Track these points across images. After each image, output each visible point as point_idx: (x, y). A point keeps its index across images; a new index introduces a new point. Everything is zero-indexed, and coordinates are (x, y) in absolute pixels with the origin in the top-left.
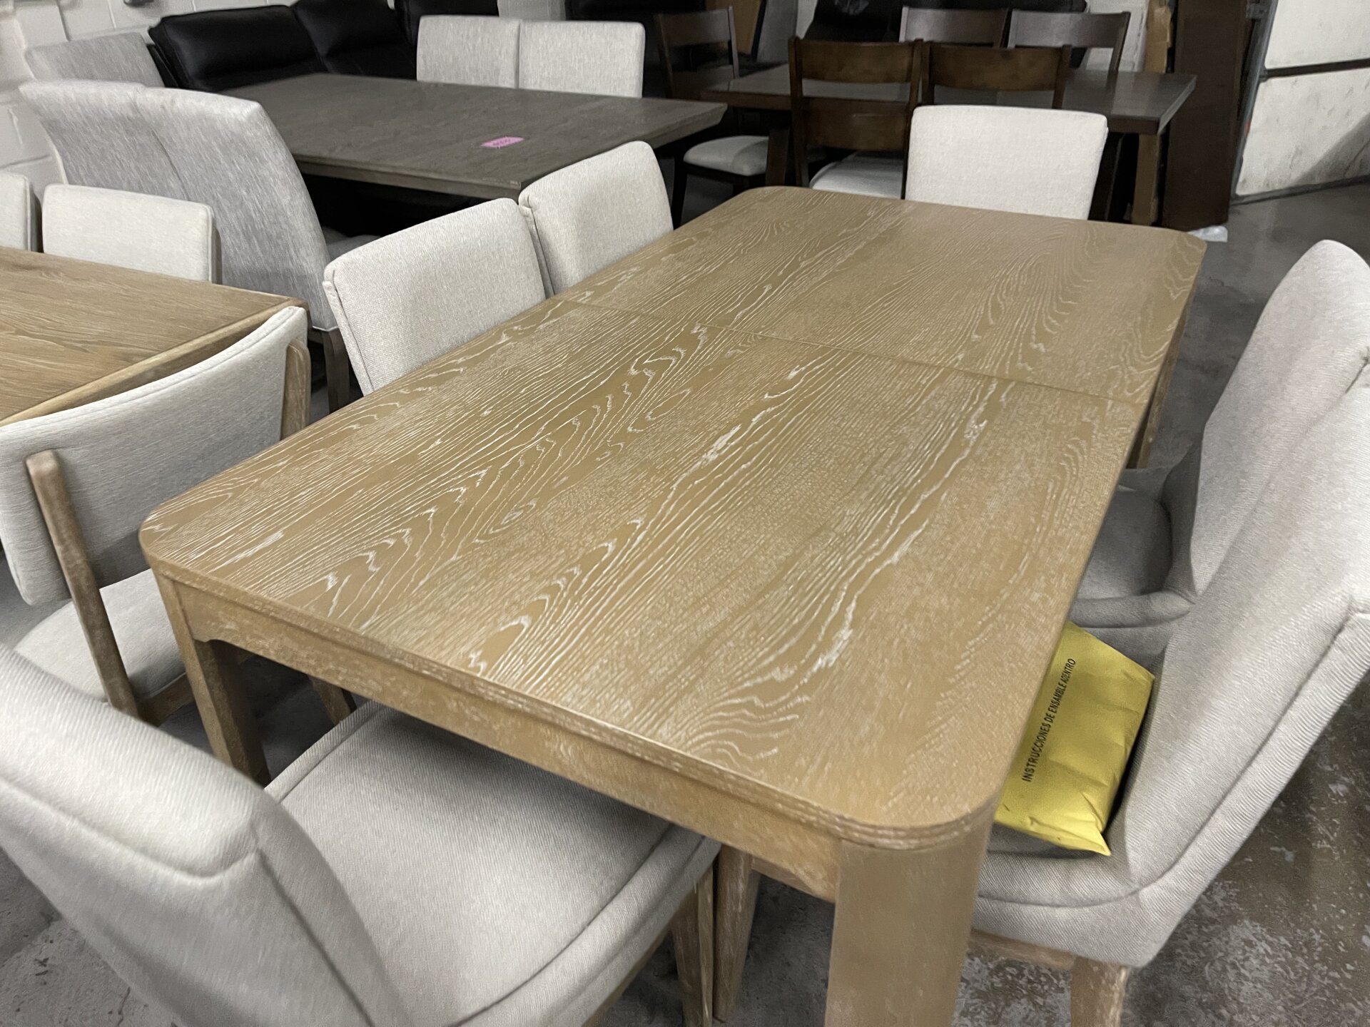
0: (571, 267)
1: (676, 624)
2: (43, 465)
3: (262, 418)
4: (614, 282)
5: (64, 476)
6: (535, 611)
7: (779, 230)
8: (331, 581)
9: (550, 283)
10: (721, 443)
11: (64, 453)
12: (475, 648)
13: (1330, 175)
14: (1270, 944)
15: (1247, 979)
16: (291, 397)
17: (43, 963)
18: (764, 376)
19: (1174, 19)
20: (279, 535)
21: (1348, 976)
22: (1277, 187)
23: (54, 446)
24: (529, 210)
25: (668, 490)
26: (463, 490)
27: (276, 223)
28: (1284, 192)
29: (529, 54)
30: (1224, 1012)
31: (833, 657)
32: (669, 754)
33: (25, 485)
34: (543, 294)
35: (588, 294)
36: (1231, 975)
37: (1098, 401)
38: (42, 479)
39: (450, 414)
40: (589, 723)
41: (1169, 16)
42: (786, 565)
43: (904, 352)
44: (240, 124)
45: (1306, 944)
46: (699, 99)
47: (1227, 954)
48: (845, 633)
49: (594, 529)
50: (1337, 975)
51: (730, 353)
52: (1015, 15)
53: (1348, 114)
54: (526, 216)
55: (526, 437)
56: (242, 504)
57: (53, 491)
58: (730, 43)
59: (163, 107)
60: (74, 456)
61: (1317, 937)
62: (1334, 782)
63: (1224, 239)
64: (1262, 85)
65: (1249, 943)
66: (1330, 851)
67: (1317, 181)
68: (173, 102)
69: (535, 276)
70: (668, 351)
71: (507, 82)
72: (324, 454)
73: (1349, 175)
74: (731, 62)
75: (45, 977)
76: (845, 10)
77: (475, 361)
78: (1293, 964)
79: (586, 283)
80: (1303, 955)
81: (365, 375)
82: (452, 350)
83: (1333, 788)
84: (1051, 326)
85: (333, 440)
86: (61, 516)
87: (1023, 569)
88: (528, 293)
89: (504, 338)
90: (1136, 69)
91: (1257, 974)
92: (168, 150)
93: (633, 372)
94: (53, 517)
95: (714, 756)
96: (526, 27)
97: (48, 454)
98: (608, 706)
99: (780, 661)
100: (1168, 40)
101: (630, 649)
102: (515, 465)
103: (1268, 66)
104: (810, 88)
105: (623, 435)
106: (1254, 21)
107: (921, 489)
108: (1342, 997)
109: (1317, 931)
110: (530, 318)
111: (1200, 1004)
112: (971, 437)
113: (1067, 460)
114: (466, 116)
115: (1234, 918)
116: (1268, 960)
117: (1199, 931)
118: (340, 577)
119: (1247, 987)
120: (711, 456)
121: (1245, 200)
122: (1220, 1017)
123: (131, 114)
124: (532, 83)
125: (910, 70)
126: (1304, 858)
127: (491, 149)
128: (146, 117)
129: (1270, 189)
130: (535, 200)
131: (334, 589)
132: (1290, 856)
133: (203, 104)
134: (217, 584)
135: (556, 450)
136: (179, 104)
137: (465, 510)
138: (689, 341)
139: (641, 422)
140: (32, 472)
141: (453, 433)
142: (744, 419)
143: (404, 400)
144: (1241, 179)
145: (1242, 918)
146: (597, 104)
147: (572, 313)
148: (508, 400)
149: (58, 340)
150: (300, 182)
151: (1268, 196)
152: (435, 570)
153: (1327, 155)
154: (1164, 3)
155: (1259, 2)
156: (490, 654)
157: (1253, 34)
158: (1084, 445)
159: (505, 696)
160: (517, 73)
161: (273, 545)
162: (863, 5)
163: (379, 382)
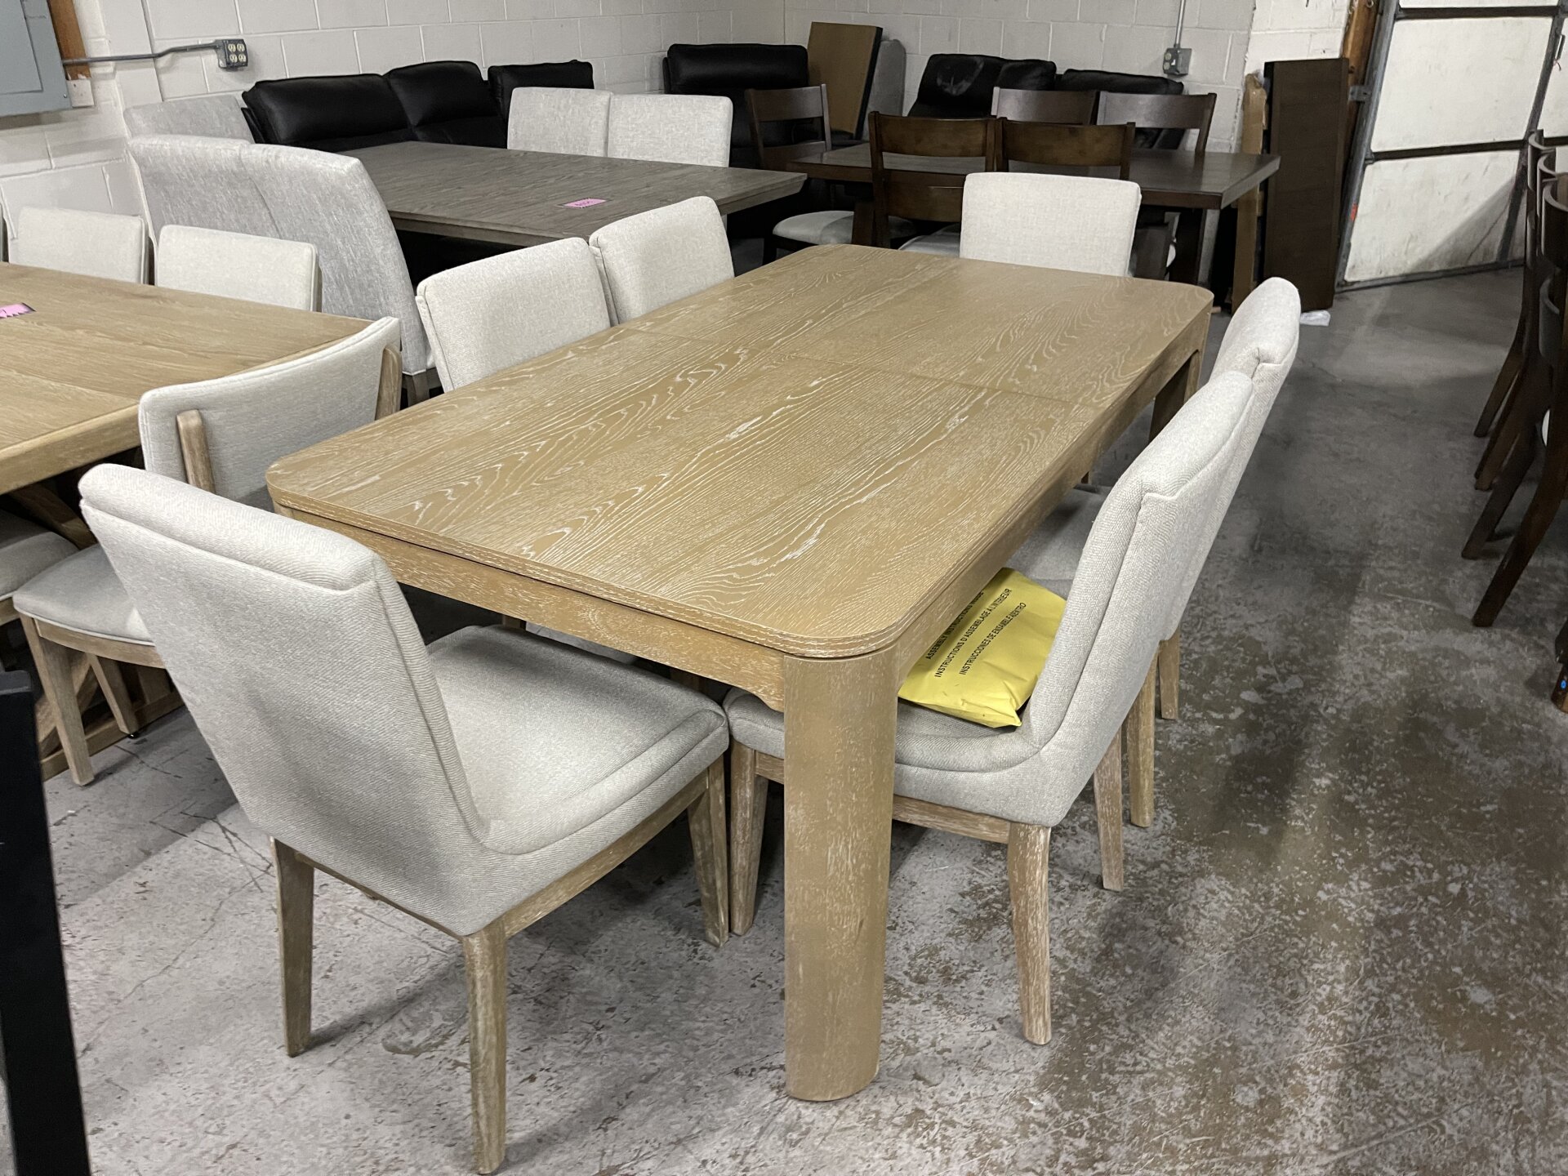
0: (634, 302)
1: (683, 534)
2: (189, 421)
3: (360, 408)
4: (674, 315)
5: (204, 432)
6: (576, 525)
7: (831, 278)
8: (418, 505)
9: (615, 315)
10: (741, 428)
11: (206, 413)
12: (528, 544)
13: (1450, 263)
14: (1232, 893)
15: (1205, 917)
16: (385, 393)
17: (143, 885)
18: (790, 384)
19: (1269, 101)
20: (377, 477)
21: (1298, 919)
22: (1391, 273)
23: (198, 407)
24: (598, 250)
25: (693, 456)
26: (526, 453)
27: (369, 271)
28: (1399, 279)
29: (617, 123)
30: (1179, 939)
31: (799, 553)
32: (665, 604)
33: (174, 438)
34: (608, 323)
35: (648, 324)
36: (1191, 913)
37: (1068, 405)
38: (188, 431)
39: (520, 405)
40: (609, 587)
41: (1265, 97)
42: (778, 502)
43: (916, 370)
44: (340, 177)
45: (1264, 895)
46: (784, 170)
47: (1191, 898)
48: (812, 541)
49: (628, 479)
50: (1288, 918)
51: (764, 368)
52: (1103, 95)
53: (1466, 199)
54: (595, 255)
55: (581, 420)
56: (347, 458)
57: (196, 445)
58: (822, 118)
59: (267, 162)
60: (214, 417)
61: (1276, 890)
62: (1319, 776)
63: (1325, 323)
64: (1369, 168)
65: (1213, 892)
66: (1303, 829)
67: (1436, 268)
68: (277, 157)
69: (601, 306)
70: (712, 365)
71: (598, 152)
72: (414, 429)
73: (1471, 263)
74: (824, 139)
75: (145, 895)
76: (947, 90)
77: (544, 370)
78: (1249, 909)
79: (646, 317)
80: (1260, 902)
81: (448, 379)
82: (524, 362)
83: (1317, 781)
84: (1049, 353)
85: (420, 420)
86: (200, 466)
87: (961, 507)
88: (598, 321)
89: (570, 354)
90: (1233, 151)
91: (1216, 914)
92: (268, 202)
93: (678, 379)
94: (195, 468)
95: (698, 602)
96: (616, 99)
97: (194, 412)
98: (624, 576)
99: (758, 556)
100: (1264, 122)
101: (646, 547)
102: (569, 438)
103: (1375, 147)
105: (663, 421)
107: (898, 459)
108: (1289, 934)
109: (1277, 886)
110: (595, 341)
111: (1159, 933)
112: (950, 427)
113: (1025, 443)
114: (552, 181)
115: (1202, 873)
116: (1227, 904)
117: (1170, 882)
118: (425, 502)
119: (1203, 923)
120: (733, 436)
121: (1356, 286)
122: (1176, 942)
123: (235, 169)
125: (984, 145)
126: (1278, 834)
127: (575, 209)
128: (250, 170)
129: (1382, 275)
130: (603, 241)
131: (419, 511)
132: (1264, 831)
133: (306, 158)
134: (328, 507)
135: (605, 430)
136: (283, 159)
137: (526, 466)
138: (731, 359)
139: (680, 413)
140: (181, 426)
141: (521, 418)
142: (766, 413)
143: (481, 395)
144: (1350, 264)
145: (1209, 874)
146: (678, 172)
147: (632, 338)
148: (569, 396)
150: (393, 233)
151: (1381, 282)
152: (499, 500)
153: (1448, 240)
154: (1257, 85)
155: (1363, 84)
156: (539, 546)
157: (1358, 117)
158: (1043, 433)
159: (548, 574)
160: (606, 143)
161: (373, 484)
162: (965, 85)
163: (459, 384)
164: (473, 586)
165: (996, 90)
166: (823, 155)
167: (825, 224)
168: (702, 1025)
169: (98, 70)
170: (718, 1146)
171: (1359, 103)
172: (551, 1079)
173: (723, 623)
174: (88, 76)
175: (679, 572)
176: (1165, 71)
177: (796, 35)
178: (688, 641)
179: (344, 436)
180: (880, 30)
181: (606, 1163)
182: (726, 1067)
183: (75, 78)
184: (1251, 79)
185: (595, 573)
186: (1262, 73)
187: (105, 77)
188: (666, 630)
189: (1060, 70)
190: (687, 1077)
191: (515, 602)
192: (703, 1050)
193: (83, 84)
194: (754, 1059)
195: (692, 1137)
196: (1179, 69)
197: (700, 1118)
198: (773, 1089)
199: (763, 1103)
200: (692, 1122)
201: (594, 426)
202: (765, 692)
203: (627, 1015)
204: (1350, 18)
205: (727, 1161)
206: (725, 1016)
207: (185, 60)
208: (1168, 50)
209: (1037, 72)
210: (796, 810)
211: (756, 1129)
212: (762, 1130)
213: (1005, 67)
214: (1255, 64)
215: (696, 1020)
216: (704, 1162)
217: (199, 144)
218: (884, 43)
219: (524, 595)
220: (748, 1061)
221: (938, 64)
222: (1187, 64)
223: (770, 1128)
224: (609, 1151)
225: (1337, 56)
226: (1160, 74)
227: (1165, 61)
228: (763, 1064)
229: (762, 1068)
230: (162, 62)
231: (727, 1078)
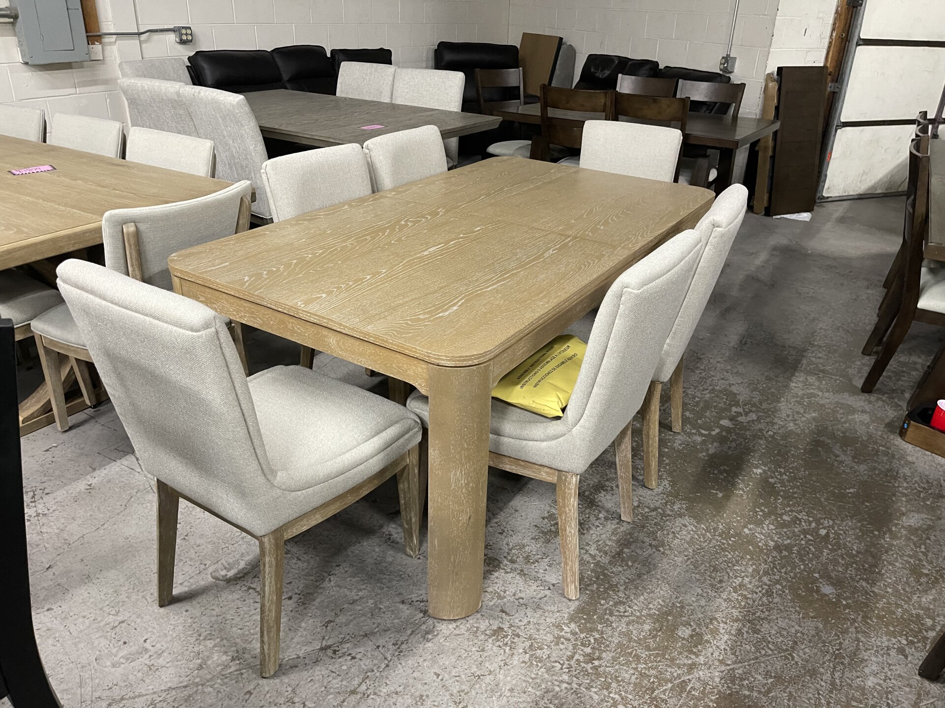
0: (386, 179)
1: (386, 300)
2: (130, 229)
3: (226, 229)
4: (408, 190)
5: (138, 234)
6: (329, 293)
7: (501, 174)
8: (246, 278)
9: (375, 187)
10: (431, 250)
11: (139, 225)
12: (301, 301)
13: (887, 189)
14: (696, 527)
15: (678, 538)
16: (241, 222)
17: (90, 485)
18: (464, 228)
19: (779, 89)
20: (227, 264)
21: (731, 542)
22: (853, 194)
23: (134, 221)
24: (368, 151)
25: (401, 262)
26: (310, 256)
27: (246, 159)
28: (856, 197)
29: (399, 85)
30: (661, 549)
31: (447, 313)
32: (369, 334)
33: (120, 236)
34: (370, 191)
35: (393, 193)
36: (671, 536)
37: (614, 247)
38: (128, 234)
39: (312, 231)
40: (340, 325)
41: (777, 87)
42: (442, 288)
43: (535, 225)
44: (233, 106)
45: (714, 529)
46: (492, 115)
47: (672, 528)
48: (455, 308)
49: (363, 271)
50: (725, 542)
51: (452, 219)
52: (680, 81)
53: (898, 152)
54: (366, 154)
55: (345, 241)
56: (212, 253)
57: (132, 241)
58: (518, 87)
59: (194, 95)
60: (142, 227)
61: (721, 527)
62: (756, 468)
63: (808, 220)
64: (839, 131)
65: (685, 526)
66: (742, 496)
67: (879, 191)
68: (199, 93)
69: (367, 182)
70: (423, 217)
71: (386, 100)
72: (252, 240)
73: (900, 190)
74: (519, 99)
75: (91, 491)
76: (597, 75)
77: (329, 214)
78: (704, 536)
79: (392, 190)
80: (710, 532)
81: (276, 216)
82: (320, 209)
83: (755, 470)
84: (612, 220)
85: (256, 236)
86: (134, 254)
87: (541, 296)
88: (364, 189)
89: (346, 207)
90: (758, 117)
91: (684, 537)
92: (193, 118)
93: (403, 223)
94: (131, 254)
95: (386, 334)
96: (399, 70)
97: (133, 224)
98: (349, 319)
99: (424, 314)
100: (775, 101)
101: (364, 306)
102: (336, 250)
103: (843, 119)
104: (552, 113)
105: (389, 244)
107: (513, 270)
108: (724, 550)
109: (722, 524)
110: (362, 200)
111: (650, 545)
112: (546, 255)
113: (585, 266)
114: (356, 114)
115: (681, 515)
116: (692, 532)
117: (662, 519)
118: (251, 277)
119: (676, 541)
120: (426, 253)
121: (829, 199)
122: (659, 551)
123: (176, 98)
124: (399, 101)
125: (605, 105)
126: (727, 497)
127: (366, 130)
128: (184, 99)
129: (846, 194)
130: (371, 146)
131: (247, 281)
132: (720, 495)
133: (215, 94)
134: (199, 277)
135: (357, 246)
136: (202, 94)
137: (309, 262)
138: (435, 214)
139: (399, 240)
140: (125, 231)
141: (312, 238)
142: (447, 242)
143: (292, 225)
144: (826, 186)
145: (684, 516)
147: (382, 200)
148: (341, 228)
149: (135, 194)
150: (260, 138)
151: (845, 198)
152: (291, 278)
153: (886, 176)
154: (774, 80)
155: (837, 82)
156: (307, 303)
157: (833, 101)
158: (596, 261)
159: (310, 317)
160: (392, 95)
161: (224, 267)
162: (607, 73)
163: (282, 219)
164: (272, 323)
165: (620, 75)
166: (517, 108)
167: (517, 147)
168: (387, 577)
169: (106, 40)
170: (387, 639)
171: (834, 93)
172: (301, 599)
173: (398, 346)
174: (101, 43)
175: (380, 319)
176: (721, 70)
177: (514, 39)
178: (380, 356)
179: (214, 242)
180: (561, 39)
181: (324, 643)
182: (398, 599)
183: (93, 44)
184: (769, 76)
185: (334, 317)
186: (776, 73)
187: (111, 44)
188: (369, 349)
189: (661, 66)
190: (375, 603)
191: (293, 332)
192: (386, 589)
193: (97, 47)
194: (413, 596)
195: (373, 633)
196: (729, 68)
197: (379, 624)
198: (421, 611)
199: (415, 619)
200: (375, 626)
201: (351, 244)
202: (419, 384)
203: (346, 569)
204: (830, 43)
205: (391, 647)
206: (401, 573)
207: (156, 37)
208: (723, 58)
209: (647, 67)
210: (434, 450)
211: (409, 632)
212: (413, 632)
213: (630, 63)
214: (772, 68)
215: (385, 574)
216: (378, 647)
217: (157, 84)
218: (563, 47)
219: (299, 329)
220: (410, 597)
221: (593, 60)
222: (733, 66)
223: (417, 632)
224: (327, 638)
225: (822, 65)
226: (719, 71)
227: (721, 64)
228: (418, 599)
229: (417, 601)
230: (143, 37)
231: (398, 605)
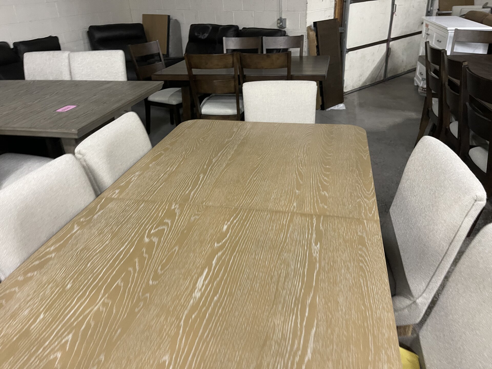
4: (129, 183)
7: (199, 143)
10: (199, 284)
13: (371, 82)
18: (212, 231)
19: (317, 36)
22: (356, 88)
24: (80, 157)
25: (178, 327)
26: (59, 355)
28: (358, 89)
34: (94, 196)
35: (117, 191)
37: (360, 221)
41: (315, 34)
43: (271, 206)
51: (193, 219)
52: (264, 38)
54: (80, 160)
55: (93, 302)
58: (159, 53)
63: (344, 108)
64: (347, 54)
67: (368, 84)
70: (162, 223)
73: (377, 81)
74: (161, 61)
76: (200, 37)
77: (61, 247)
82: (48, 241)
89: (76, 228)
90: (308, 55)
93: (147, 240)
96: (72, 54)
100: (316, 43)
102: (89, 324)
103: (348, 48)
104: (195, 71)
105: (148, 288)
106: (341, 33)
107: (305, 296)
110: (89, 212)
112: (316, 255)
114: (48, 96)
120: (197, 294)
121: (347, 93)
124: (78, 77)
125: (233, 63)
129: (353, 89)
135: (112, 308)
138: (171, 214)
139: (156, 276)
141: (50, 307)
142: (208, 263)
143: (20, 285)
144: (345, 86)
146: (108, 85)
147: (110, 205)
148: (81, 274)
151: (354, 91)
153: (370, 75)
154: (312, 31)
155: (341, 27)
157: (342, 37)
162: (206, 35)
165: (224, 38)
167: (169, 95)
176: (278, 27)
177: (137, 19)
180: (169, 16)
184: (309, 28)
186: (313, 26)
189: (241, 28)
196: (283, 26)
204: (336, 4)
208: (278, 20)
209: (233, 29)
213: (221, 28)
214: (310, 23)
218: (171, 21)
221: (195, 28)
222: (285, 24)
225: (332, 18)
226: (276, 28)
227: (278, 23)
